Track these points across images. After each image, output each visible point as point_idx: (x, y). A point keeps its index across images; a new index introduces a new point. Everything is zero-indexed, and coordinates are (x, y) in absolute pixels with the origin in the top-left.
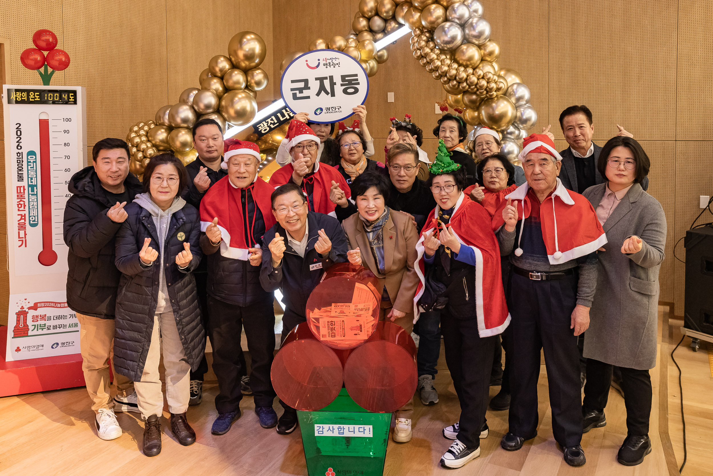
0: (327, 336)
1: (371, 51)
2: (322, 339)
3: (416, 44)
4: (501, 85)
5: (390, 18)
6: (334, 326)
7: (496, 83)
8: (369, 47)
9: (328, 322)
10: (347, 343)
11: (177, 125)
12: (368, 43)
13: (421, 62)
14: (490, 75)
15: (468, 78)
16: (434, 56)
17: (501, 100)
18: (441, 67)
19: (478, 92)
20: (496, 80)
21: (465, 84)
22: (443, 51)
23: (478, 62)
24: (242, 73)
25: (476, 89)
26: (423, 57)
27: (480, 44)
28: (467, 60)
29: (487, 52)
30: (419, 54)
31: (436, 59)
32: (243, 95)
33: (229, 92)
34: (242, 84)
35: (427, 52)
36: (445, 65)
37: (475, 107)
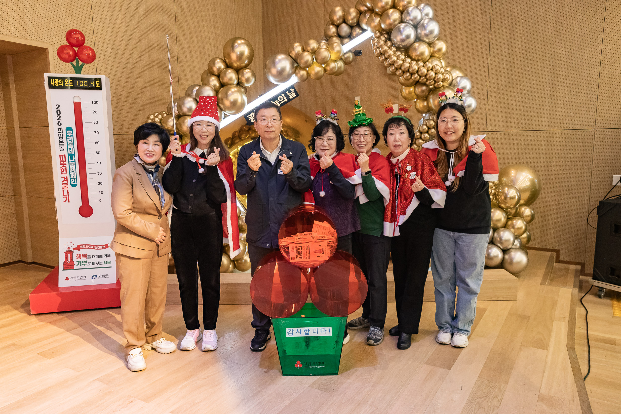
0: (296, 258)
1: (339, 52)
2: (291, 261)
3: (376, 44)
4: (447, 76)
5: (355, 25)
6: (301, 251)
7: (442, 74)
8: (337, 49)
9: (296, 247)
10: (311, 263)
11: (184, 113)
12: (337, 45)
13: (380, 58)
14: (438, 68)
15: (419, 69)
16: (391, 53)
17: (447, 89)
18: (397, 61)
19: (428, 83)
20: (443, 72)
21: (417, 75)
22: (398, 49)
23: (428, 58)
24: (234, 72)
25: (425, 80)
26: (381, 54)
27: (430, 43)
28: (418, 56)
29: (436, 49)
30: (378, 52)
31: (393, 55)
32: (236, 89)
33: (224, 87)
34: (234, 81)
35: (385, 50)
36: (400, 60)
37: (425, 97)
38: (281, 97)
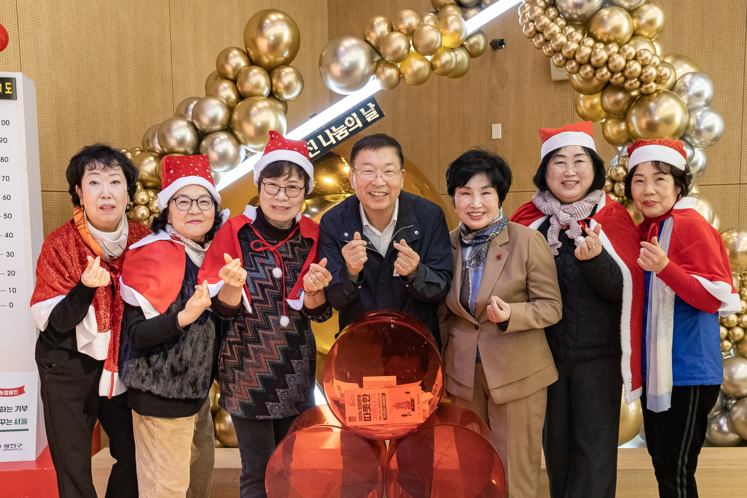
1: (458, 33)
3: (528, 15)
4: (666, 71)
7: (657, 67)
8: (455, 26)
11: (171, 148)
12: (454, 21)
13: (535, 41)
14: (647, 55)
15: (611, 59)
16: (555, 28)
17: (664, 97)
18: (567, 44)
19: (627, 85)
20: (657, 63)
21: (605, 70)
22: (570, 21)
23: (628, 37)
24: (264, 72)
25: (622, 79)
26: (537, 32)
27: (632, 8)
28: (609, 34)
29: (644, 21)
30: (532, 28)
31: (559, 33)
32: (266, 104)
33: (245, 100)
34: (264, 89)
35: (545, 23)
36: (572, 41)
37: (621, 113)
38: (351, 119)
